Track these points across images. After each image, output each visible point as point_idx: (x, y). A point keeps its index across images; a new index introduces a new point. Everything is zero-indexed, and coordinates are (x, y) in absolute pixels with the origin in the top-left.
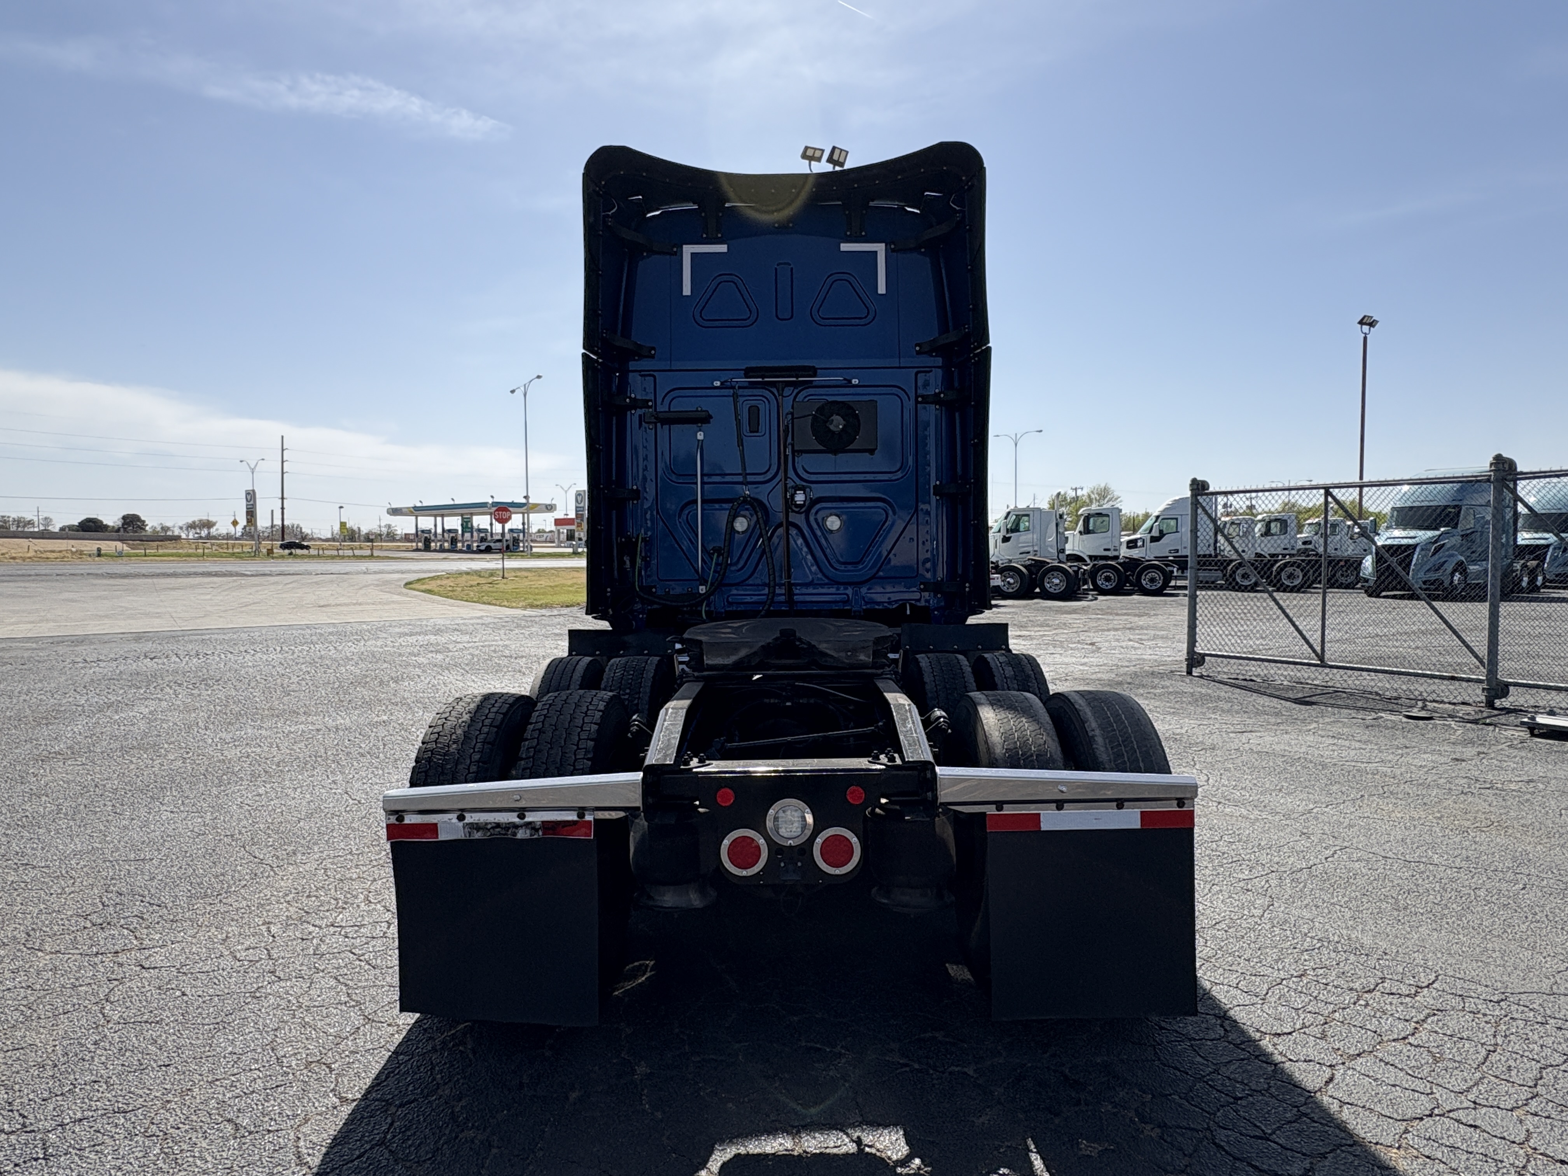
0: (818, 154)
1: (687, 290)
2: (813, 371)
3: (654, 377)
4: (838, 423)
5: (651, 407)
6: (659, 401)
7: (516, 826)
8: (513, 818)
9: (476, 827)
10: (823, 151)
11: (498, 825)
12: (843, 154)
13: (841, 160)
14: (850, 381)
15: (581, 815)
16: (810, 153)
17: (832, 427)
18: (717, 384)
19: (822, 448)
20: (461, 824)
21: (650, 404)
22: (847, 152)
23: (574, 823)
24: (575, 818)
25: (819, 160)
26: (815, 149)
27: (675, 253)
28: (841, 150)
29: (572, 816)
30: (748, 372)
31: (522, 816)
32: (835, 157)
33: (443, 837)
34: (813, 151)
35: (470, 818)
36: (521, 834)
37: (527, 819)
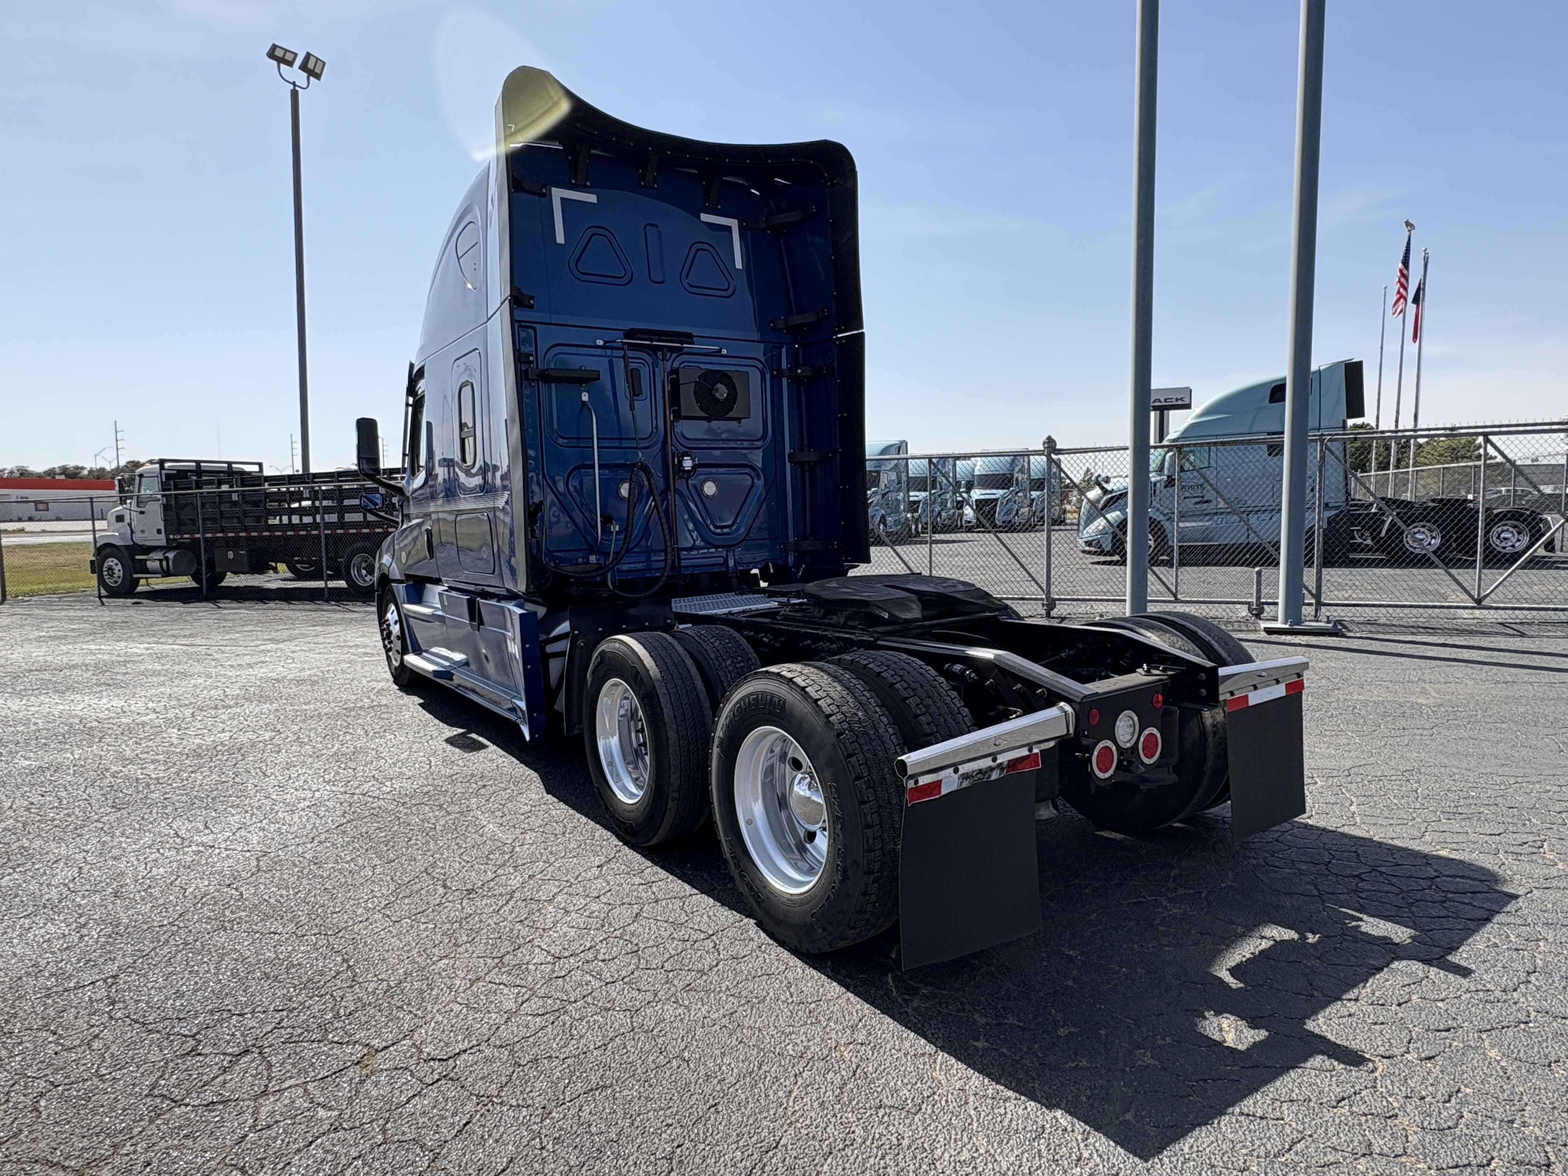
0: (289, 57)
1: (560, 239)
2: (688, 337)
3: (534, 329)
4: (722, 392)
5: (532, 362)
6: (541, 355)
7: (991, 769)
8: (987, 763)
9: (965, 776)
10: (296, 55)
11: (980, 771)
12: (319, 64)
13: (317, 70)
14: (720, 351)
15: (1030, 750)
16: (279, 53)
17: (717, 395)
18: (600, 342)
19: (703, 414)
20: (957, 776)
21: (531, 358)
22: (324, 63)
23: (1027, 757)
24: (1027, 753)
25: (290, 64)
26: (286, 50)
27: (544, 195)
28: (317, 59)
29: (1024, 752)
30: (630, 334)
31: (994, 760)
32: (311, 65)
33: (944, 791)
34: (283, 52)
35: (964, 769)
36: (995, 776)
37: (998, 761)
